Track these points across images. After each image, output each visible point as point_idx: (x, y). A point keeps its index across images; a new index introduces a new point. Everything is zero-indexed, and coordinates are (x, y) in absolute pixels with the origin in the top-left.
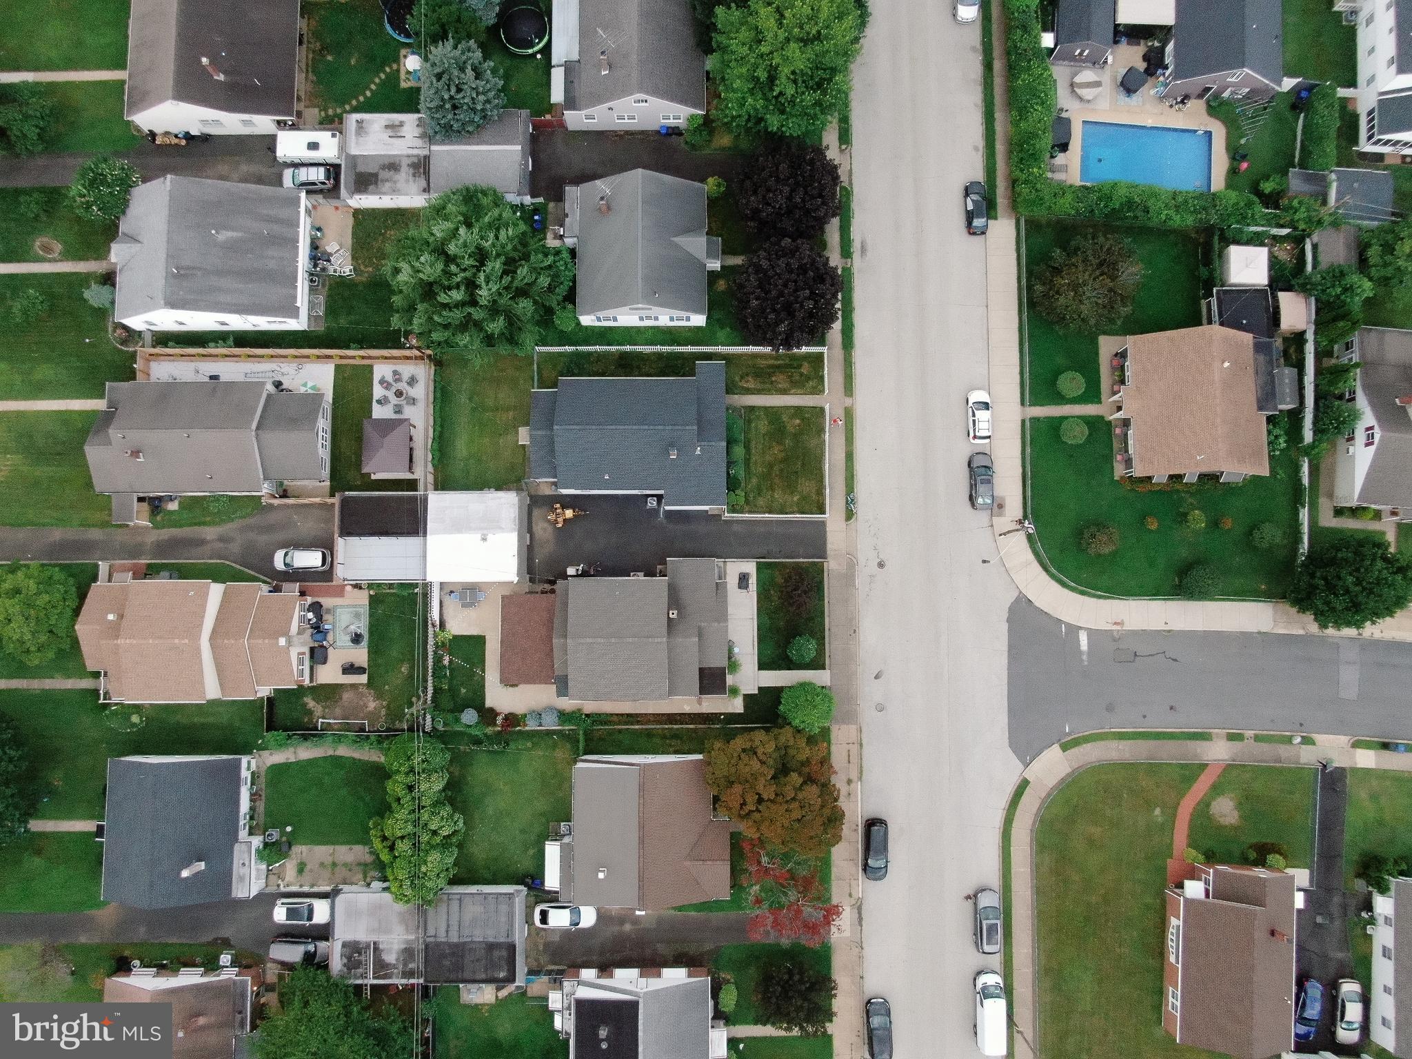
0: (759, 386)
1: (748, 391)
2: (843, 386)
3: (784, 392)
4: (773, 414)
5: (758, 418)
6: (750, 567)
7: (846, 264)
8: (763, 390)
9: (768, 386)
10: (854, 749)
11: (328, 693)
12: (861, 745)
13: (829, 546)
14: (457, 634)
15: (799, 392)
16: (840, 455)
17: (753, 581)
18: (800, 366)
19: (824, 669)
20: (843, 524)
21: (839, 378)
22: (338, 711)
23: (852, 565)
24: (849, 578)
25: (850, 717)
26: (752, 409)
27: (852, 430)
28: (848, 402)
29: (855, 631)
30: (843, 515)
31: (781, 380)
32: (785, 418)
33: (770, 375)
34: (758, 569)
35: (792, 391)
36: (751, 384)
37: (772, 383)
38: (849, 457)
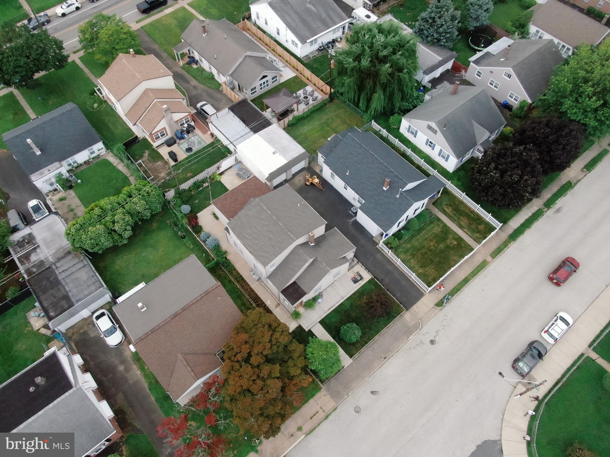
0: (451, 214)
1: (444, 212)
2: (493, 250)
3: (461, 227)
4: (446, 230)
5: (438, 225)
6: (367, 277)
7: (544, 209)
8: (452, 217)
9: (456, 219)
10: (321, 415)
11: (156, 156)
12: (327, 417)
13: (415, 307)
14: (222, 181)
15: (468, 233)
16: (461, 276)
17: (362, 283)
18: (480, 224)
19: (351, 357)
20: (432, 305)
21: (494, 245)
22: (150, 165)
23: (417, 327)
24: (409, 331)
25: (337, 396)
26: (439, 220)
27: (479, 271)
28: (489, 259)
29: (385, 358)
30: (436, 301)
31: (464, 221)
32: (451, 236)
33: (461, 215)
34: (370, 282)
35: (465, 230)
36: (449, 210)
37: (459, 218)
38: (466, 281)
